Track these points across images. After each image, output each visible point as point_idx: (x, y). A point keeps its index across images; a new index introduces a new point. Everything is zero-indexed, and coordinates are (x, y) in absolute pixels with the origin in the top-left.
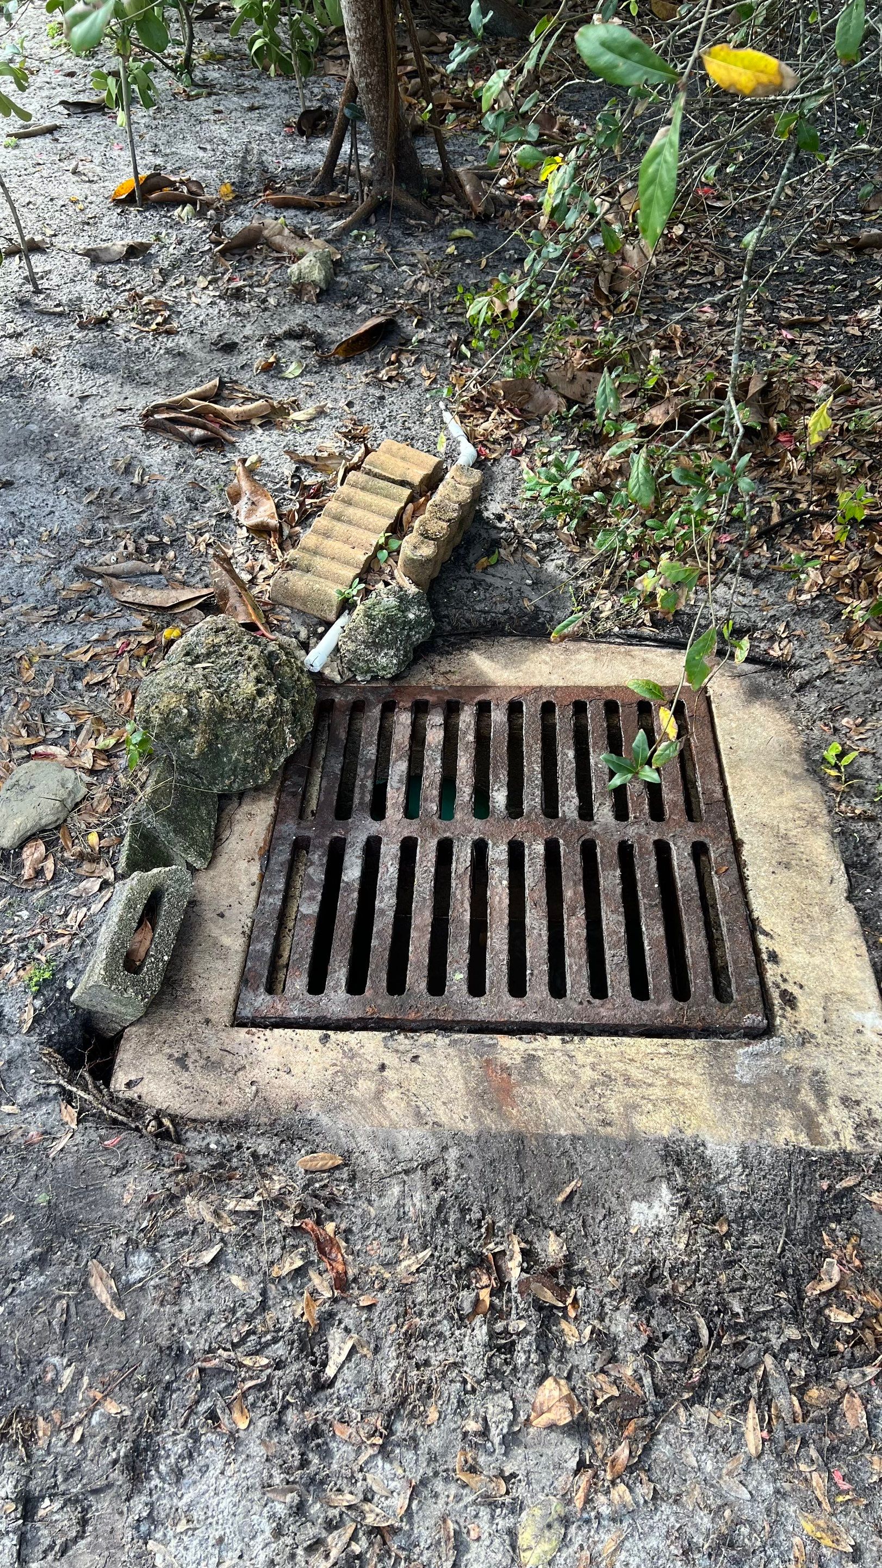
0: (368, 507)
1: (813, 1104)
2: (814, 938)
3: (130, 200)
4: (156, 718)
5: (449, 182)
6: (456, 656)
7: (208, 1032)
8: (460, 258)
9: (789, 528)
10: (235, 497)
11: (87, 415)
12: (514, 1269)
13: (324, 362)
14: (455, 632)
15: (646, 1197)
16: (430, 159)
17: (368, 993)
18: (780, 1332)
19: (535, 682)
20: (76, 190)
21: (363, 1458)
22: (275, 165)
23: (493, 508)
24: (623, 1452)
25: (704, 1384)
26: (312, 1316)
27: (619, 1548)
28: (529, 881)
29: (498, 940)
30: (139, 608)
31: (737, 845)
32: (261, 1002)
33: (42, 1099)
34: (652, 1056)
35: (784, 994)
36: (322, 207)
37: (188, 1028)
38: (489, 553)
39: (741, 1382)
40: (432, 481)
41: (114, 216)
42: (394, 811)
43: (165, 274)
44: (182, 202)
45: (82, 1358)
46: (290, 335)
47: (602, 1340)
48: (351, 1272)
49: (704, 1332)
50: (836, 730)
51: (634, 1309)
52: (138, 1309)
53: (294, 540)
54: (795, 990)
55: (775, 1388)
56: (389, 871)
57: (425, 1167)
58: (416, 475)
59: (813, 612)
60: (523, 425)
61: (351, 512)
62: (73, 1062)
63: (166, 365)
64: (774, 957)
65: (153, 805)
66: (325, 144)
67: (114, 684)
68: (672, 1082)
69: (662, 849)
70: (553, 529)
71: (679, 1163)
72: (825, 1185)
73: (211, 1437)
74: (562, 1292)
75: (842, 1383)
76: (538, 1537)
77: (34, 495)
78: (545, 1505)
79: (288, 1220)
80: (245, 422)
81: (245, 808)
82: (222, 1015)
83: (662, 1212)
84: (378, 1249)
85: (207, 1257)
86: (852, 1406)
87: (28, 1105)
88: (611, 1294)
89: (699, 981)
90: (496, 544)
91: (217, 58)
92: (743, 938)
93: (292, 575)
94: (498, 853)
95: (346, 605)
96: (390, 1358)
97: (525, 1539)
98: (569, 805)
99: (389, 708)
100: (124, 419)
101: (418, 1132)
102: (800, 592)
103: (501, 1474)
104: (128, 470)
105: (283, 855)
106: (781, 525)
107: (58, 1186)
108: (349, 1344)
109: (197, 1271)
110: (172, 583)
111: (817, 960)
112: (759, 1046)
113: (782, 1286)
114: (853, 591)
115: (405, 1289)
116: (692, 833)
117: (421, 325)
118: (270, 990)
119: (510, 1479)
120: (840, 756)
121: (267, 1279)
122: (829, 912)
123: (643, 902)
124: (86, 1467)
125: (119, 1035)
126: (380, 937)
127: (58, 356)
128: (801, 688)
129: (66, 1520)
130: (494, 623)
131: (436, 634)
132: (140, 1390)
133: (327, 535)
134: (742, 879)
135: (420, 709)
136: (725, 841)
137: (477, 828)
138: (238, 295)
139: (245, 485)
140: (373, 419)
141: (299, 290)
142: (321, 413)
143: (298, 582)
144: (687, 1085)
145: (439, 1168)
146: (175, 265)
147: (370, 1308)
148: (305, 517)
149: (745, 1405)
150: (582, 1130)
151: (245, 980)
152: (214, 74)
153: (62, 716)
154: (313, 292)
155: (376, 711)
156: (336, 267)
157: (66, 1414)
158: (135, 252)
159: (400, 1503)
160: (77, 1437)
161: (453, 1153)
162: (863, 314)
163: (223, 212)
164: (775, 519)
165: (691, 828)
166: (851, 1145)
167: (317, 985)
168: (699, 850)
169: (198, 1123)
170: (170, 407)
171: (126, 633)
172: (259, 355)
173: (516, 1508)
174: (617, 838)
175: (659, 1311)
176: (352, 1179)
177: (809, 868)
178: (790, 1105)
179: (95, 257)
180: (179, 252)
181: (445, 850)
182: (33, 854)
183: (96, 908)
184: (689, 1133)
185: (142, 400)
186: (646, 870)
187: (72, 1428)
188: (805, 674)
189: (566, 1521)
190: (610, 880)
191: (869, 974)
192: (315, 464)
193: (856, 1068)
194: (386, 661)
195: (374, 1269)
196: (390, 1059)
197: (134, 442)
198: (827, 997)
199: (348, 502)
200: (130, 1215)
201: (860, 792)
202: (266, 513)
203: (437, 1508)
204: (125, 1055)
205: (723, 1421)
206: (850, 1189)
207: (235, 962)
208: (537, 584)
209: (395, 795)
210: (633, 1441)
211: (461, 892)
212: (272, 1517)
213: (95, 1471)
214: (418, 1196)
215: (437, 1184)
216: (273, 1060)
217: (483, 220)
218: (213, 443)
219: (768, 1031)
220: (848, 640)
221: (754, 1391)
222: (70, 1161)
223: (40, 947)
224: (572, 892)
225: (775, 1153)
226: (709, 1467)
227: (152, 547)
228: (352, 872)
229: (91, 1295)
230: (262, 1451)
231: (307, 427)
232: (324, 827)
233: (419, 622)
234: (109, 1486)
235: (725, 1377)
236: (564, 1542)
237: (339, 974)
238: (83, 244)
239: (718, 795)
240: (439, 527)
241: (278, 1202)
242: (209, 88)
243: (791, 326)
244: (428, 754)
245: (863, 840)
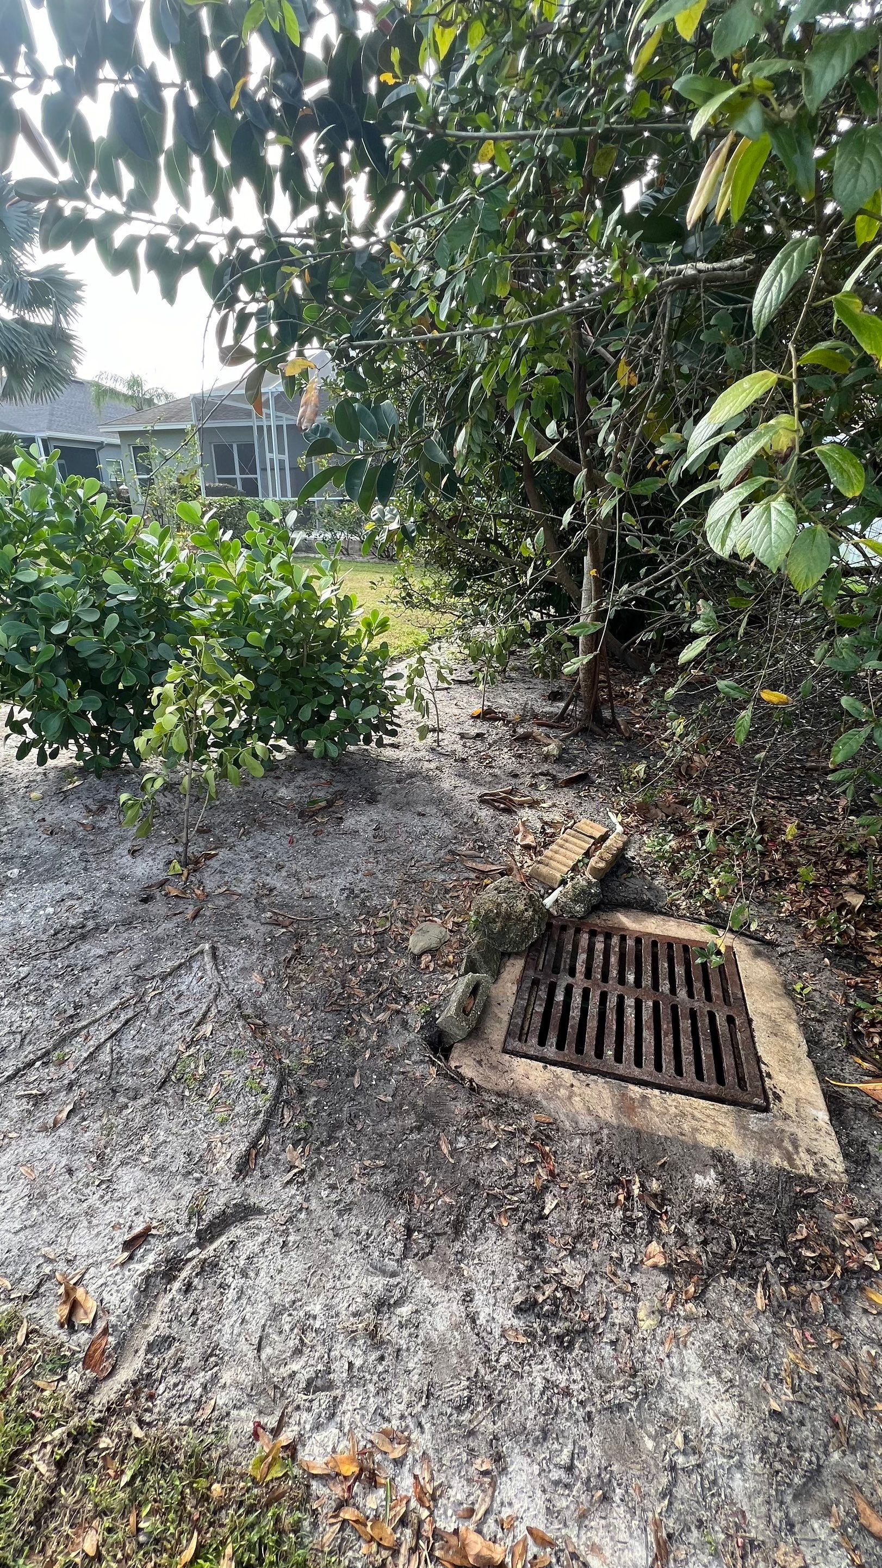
0: (575, 844)
1: (791, 1149)
2: (790, 1071)
3: (478, 717)
4: (483, 912)
5: (614, 723)
6: (610, 914)
7: (492, 1053)
8: (618, 753)
9: (774, 884)
10: (517, 833)
11: (456, 793)
12: (636, 1191)
13: (556, 786)
14: (610, 903)
15: (703, 1173)
16: (607, 714)
17: (566, 1051)
18: (774, 1252)
19: (649, 930)
20: (457, 711)
21: (561, 1255)
22: (538, 710)
23: (630, 854)
24: (691, 1289)
25: (733, 1268)
26: (538, 1185)
27: (689, 1334)
28: (645, 1018)
29: (629, 1040)
30: (473, 870)
31: (750, 1021)
32: (515, 1044)
33: (422, 1061)
34: (706, 1108)
35: (774, 1093)
36: (558, 728)
37: (482, 1049)
38: (628, 872)
39: (754, 1273)
40: (604, 838)
41: (471, 722)
42: (580, 975)
43: (491, 745)
44: (499, 719)
45: (435, 1175)
46: (542, 774)
47: (679, 1233)
48: (556, 1171)
49: (734, 1243)
50: (800, 978)
51: (697, 1223)
52: (459, 1161)
53: (541, 853)
54: (781, 1094)
55: (773, 1280)
56: (577, 1000)
57: (592, 1134)
58: (597, 835)
59: (787, 922)
60: (644, 823)
61: (567, 845)
62: (435, 1051)
63: (489, 779)
64: (769, 1075)
65: (477, 948)
66: (562, 705)
67: (462, 898)
68: (716, 1122)
69: (712, 1016)
70: (658, 866)
71: (720, 1161)
72: (798, 1189)
73: (491, 1225)
74: (660, 1206)
75: (809, 1287)
76: (648, 1316)
77: (433, 821)
78: (651, 1301)
79: (528, 1140)
80: (521, 805)
81: (511, 961)
82: (498, 1047)
83: (711, 1182)
84: (569, 1164)
85: (492, 1146)
86: (814, 1300)
87: (415, 1063)
88: (684, 1214)
89: (730, 1078)
90: (631, 869)
91: (515, 669)
92: (753, 1062)
93: (541, 866)
94: (630, 1002)
95: (563, 882)
96: (575, 1216)
97: (641, 1315)
98: (665, 987)
99: (578, 931)
100: (472, 797)
101: (589, 1118)
102: (780, 912)
103: (629, 1281)
104: (472, 817)
105: (528, 984)
106: (770, 881)
107: (427, 1099)
108: (555, 1202)
109: (487, 1150)
110: (487, 862)
111: (792, 1082)
112: (761, 1115)
113: (776, 1230)
114: (807, 915)
115: (582, 1185)
116: (726, 1011)
117: (599, 777)
118: (520, 1040)
119: (634, 1284)
120: (802, 989)
121: (518, 1163)
122: (798, 1060)
123: (701, 1037)
124: (434, 1222)
125: (452, 1046)
126: (572, 1027)
127: (446, 770)
128: (782, 955)
129: (424, 1243)
130: (629, 902)
131: (602, 902)
132: (460, 1195)
133: (556, 852)
134: (753, 1037)
135: (593, 934)
136: (743, 1017)
137: (620, 989)
138: (520, 756)
139: (521, 828)
140: (577, 811)
141: (546, 758)
142: (554, 805)
143: (544, 869)
144: (724, 1126)
145: (598, 1136)
146: (495, 742)
147: (565, 1189)
148: (546, 846)
149: (756, 1284)
150: (670, 1135)
151: (508, 1034)
152: (513, 675)
153: (440, 907)
154: (553, 759)
155: (572, 931)
156: (564, 750)
157: (427, 1197)
158: (479, 736)
159: (578, 1280)
160: (431, 1207)
161: (606, 1131)
162: (809, 798)
163: (516, 725)
164: (767, 878)
165: (726, 1008)
166: (812, 1174)
167: (542, 1042)
168: (730, 1020)
169: (487, 1091)
170: (491, 795)
171: (467, 879)
172: (528, 780)
173: (637, 1299)
174: (689, 1005)
175: (710, 1227)
176: (558, 1130)
177: (787, 1038)
178: (779, 1147)
179: (462, 736)
180: (496, 738)
181: (604, 996)
182: (426, 959)
183: (450, 986)
184: (725, 1149)
185: (479, 791)
186: (703, 1023)
187: (429, 1204)
188: (784, 950)
189: (662, 1313)
190: (685, 1024)
191: (820, 1093)
192: (551, 824)
193: (814, 1136)
194: (579, 908)
195: (568, 1173)
196: (576, 1083)
197: (475, 806)
198: (797, 1100)
199: (566, 841)
200: (458, 1119)
201: (813, 1008)
202: (530, 840)
203: (596, 1288)
204: (455, 1054)
205: (744, 1289)
206: (812, 1194)
207: (505, 1025)
208: (649, 889)
209: (580, 967)
210: (696, 1285)
211: (611, 1017)
212: (518, 1270)
213: (439, 1225)
214: (588, 1146)
215: (598, 1144)
216: (521, 1071)
217: (628, 739)
218: (508, 811)
219: (766, 1109)
220: (805, 937)
221: (761, 1279)
222: (433, 1090)
223: (426, 998)
224: (666, 1026)
225: (770, 1167)
226: (737, 1309)
227: (480, 847)
228: (560, 998)
229: (440, 1149)
230: (514, 1238)
231: (548, 810)
232: (547, 976)
233: (596, 895)
234: (445, 1233)
235: (744, 1268)
236: (661, 1324)
237: (552, 1039)
238: (458, 730)
239: (740, 995)
240: (608, 856)
241: (524, 1131)
242: (511, 680)
243: (773, 798)
244: (596, 953)
245: (816, 1030)
